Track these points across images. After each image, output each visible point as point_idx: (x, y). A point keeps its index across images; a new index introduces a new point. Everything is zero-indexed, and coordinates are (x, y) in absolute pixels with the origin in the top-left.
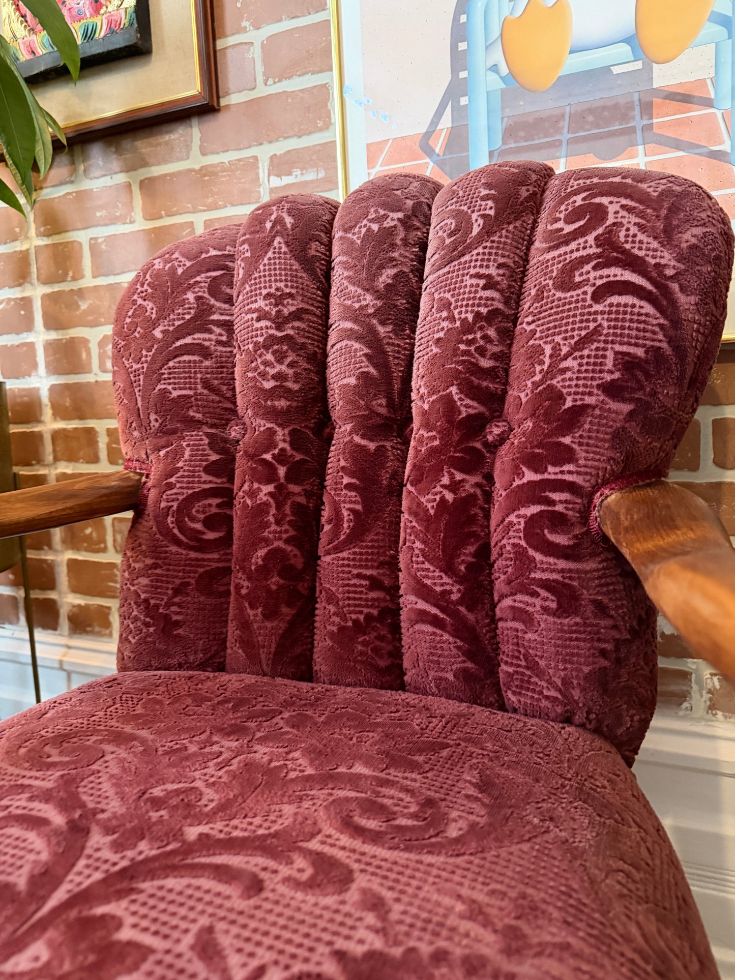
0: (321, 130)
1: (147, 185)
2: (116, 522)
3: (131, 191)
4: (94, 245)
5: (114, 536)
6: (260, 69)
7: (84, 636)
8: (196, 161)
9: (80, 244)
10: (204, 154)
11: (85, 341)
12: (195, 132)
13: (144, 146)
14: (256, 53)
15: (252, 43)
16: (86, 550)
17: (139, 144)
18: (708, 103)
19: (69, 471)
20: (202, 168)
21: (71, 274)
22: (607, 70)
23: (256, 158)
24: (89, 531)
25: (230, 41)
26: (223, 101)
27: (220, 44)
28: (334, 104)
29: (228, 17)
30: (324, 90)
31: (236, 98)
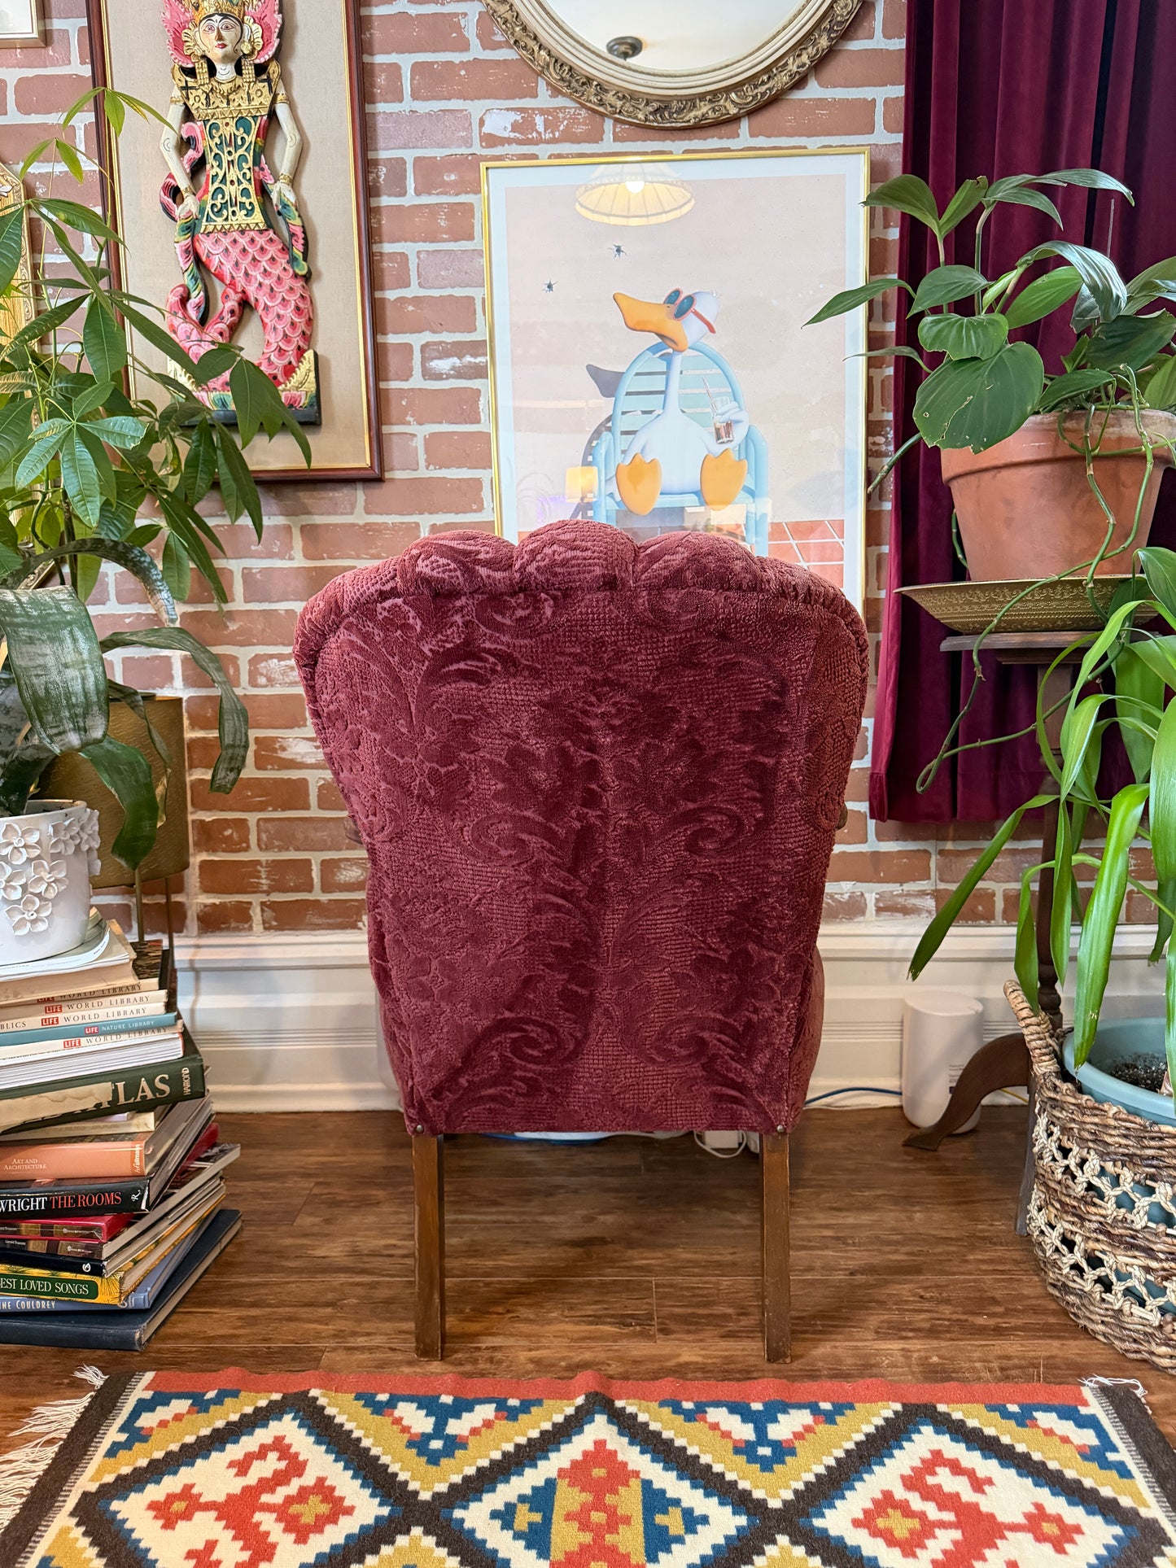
0: (475, 511)
1: (309, 532)
2: (261, 823)
3: (291, 533)
4: (247, 575)
5: (258, 835)
6: (422, 457)
7: (217, 934)
8: (359, 518)
9: (231, 572)
10: (368, 512)
11: (233, 659)
12: (360, 494)
13: (306, 497)
14: (419, 444)
15: (415, 435)
16: (224, 851)
17: (301, 494)
18: (743, 538)
20: (367, 524)
22: (682, 509)
23: (417, 525)
24: (228, 832)
25: (396, 429)
26: (387, 475)
27: (385, 429)
28: (486, 494)
29: (394, 410)
30: (478, 483)
31: (398, 474)
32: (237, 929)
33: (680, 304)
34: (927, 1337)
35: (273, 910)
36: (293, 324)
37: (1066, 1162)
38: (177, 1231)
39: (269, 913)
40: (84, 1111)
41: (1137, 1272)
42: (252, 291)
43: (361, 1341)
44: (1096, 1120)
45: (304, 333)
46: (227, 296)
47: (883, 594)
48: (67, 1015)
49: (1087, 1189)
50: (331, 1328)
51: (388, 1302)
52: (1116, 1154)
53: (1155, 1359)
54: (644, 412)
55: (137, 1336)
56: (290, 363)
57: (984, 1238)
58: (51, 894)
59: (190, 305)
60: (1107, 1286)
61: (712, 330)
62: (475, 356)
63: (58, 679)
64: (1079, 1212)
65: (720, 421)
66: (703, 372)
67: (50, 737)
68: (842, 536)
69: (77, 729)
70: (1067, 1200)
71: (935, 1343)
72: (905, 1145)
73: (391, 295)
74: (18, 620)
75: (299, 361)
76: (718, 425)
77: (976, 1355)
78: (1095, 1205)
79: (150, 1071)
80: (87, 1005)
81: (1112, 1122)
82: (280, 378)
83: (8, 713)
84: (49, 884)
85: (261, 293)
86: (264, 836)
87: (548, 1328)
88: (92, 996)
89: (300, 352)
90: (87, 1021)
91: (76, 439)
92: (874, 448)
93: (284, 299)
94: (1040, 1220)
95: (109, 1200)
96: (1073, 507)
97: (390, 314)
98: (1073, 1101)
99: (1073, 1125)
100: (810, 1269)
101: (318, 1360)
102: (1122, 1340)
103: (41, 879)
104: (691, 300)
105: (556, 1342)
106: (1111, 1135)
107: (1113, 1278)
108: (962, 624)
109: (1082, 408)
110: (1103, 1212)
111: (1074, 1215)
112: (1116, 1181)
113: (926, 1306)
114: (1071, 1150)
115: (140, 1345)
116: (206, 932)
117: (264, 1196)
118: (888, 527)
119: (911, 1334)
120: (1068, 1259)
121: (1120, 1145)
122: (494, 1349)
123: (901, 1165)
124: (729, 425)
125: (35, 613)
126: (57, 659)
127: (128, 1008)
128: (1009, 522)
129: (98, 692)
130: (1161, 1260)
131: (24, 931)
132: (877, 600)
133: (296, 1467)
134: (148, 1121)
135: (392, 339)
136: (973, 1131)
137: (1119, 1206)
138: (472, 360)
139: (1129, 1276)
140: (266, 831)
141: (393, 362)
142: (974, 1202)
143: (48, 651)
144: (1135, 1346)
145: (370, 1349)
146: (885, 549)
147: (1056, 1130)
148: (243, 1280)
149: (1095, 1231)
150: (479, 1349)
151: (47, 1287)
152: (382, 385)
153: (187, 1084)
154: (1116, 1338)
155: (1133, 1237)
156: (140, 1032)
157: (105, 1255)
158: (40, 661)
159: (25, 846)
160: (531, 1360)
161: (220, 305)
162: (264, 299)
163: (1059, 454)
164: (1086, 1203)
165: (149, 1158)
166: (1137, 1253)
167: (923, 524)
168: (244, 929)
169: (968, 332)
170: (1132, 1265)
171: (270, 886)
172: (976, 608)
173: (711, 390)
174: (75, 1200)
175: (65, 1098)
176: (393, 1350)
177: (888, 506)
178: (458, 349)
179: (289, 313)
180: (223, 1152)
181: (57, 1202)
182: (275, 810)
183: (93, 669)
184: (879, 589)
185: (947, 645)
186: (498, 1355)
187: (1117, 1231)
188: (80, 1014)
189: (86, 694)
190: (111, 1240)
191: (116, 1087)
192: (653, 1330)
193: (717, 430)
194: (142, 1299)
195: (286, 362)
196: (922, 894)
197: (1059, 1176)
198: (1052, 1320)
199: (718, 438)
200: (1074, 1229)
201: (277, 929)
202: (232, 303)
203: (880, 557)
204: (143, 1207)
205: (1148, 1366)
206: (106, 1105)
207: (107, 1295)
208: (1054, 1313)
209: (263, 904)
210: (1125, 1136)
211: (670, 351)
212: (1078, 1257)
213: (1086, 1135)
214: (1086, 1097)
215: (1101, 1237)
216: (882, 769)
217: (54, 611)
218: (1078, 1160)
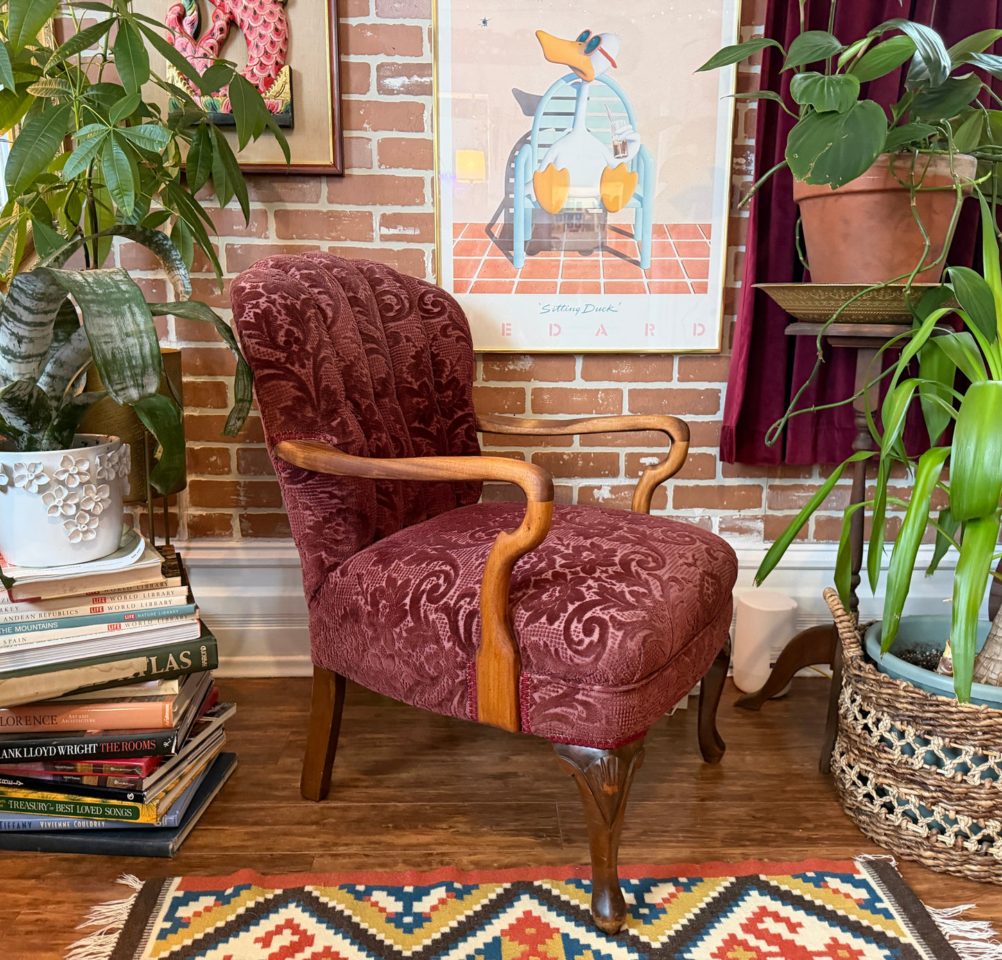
0: (417, 204)
1: (281, 216)
2: (240, 452)
3: (268, 217)
4: (230, 250)
5: (238, 461)
6: (376, 158)
7: (204, 539)
8: (323, 206)
9: (217, 246)
10: (330, 201)
12: (324, 187)
13: (280, 187)
14: (374, 146)
15: (370, 140)
16: (210, 473)
17: (276, 185)
18: (631, 236)
19: (196, 414)
20: (328, 212)
21: (206, 267)
22: (586, 210)
23: (371, 213)
24: (214, 458)
25: (355, 134)
26: (347, 172)
27: (346, 134)
28: (427, 191)
29: (354, 119)
30: (421, 181)
31: (356, 172)
32: (221, 535)
33: (590, 43)
34: (760, 845)
35: (249, 521)
36: (272, 43)
37: (865, 721)
38: (194, 770)
39: (247, 524)
40: (125, 679)
41: (913, 799)
42: (238, 12)
43: (342, 850)
44: (890, 691)
45: (281, 50)
46: (217, 17)
47: (739, 285)
48: (110, 605)
49: (880, 741)
50: (317, 841)
51: (359, 821)
52: (903, 715)
53: (923, 860)
54: (557, 130)
55: (171, 847)
56: (269, 75)
57: (798, 775)
58: (99, 511)
59: (186, 21)
60: (890, 809)
61: (614, 65)
62: (421, 76)
63: (121, 346)
64: (872, 757)
65: (618, 140)
66: (606, 99)
67: (116, 392)
68: (709, 238)
69: (137, 386)
70: (865, 748)
71: (765, 849)
72: (736, 705)
73: (353, 21)
74: (89, 297)
75: (277, 74)
76: (616, 143)
77: (795, 857)
78: (885, 752)
79: (175, 648)
80: (125, 598)
81: (902, 693)
82: (262, 89)
83: (62, 366)
84: (96, 503)
85: (246, 15)
86: (243, 463)
87: (481, 839)
88: (129, 590)
89: (278, 66)
90: (126, 609)
91: (114, 142)
92: (737, 167)
93: (265, 21)
94: (843, 762)
95: (147, 745)
96: (896, 228)
97: (353, 39)
98: (873, 677)
99: (872, 695)
100: (672, 796)
101: (311, 864)
102: (899, 847)
103: (90, 499)
104: (598, 39)
105: (488, 850)
106: (901, 703)
107: (895, 804)
108: (804, 314)
109: (909, 151)
110: (891, 757)
111: (869, 759)
112: (902, 735)
113: (758, 823)
114: (869, 712)
115: (173, 853)
116: (195, 537)
117: (251, 742)
118: (747, 231)
119: (747, 843)
120: (863, 790)
121: (907, 710)
122: (443, 854)
123: (735, 721)
124: (624, 144)
125: (100, 292)
126: (120, 329)
127: (158, 600)
128: (845, 237)
129: (152, 356)
130: (932, 791)
131: (77, 540)
132: (734, 289)
133: (307, 940)
134: (173, 687)
135: (353, 59)
136: (785, 696)
137: (903, 753)
138: (419, 79)
139: (907, 802)
140: (244, 459)
141: (354, 78)
142: (788, 749)
143: (113, 323)
144: (908, 851)
145: (350, 856)
146: (743, 249)
147: (858, 698)
148: (245, 806)
149: (884, 770)
150: (432, 854)
151: (99, 811)
152: (345, 97)
153: (204, 658)
154: (895, 845)
155: (912, 775)
156: (167, 619)
157: (145, 787)
158: (108, 331)
159: (79, 473)
160: (472, 863)
161: (211, 24)
162: (248, 20)
163: (890, 185)
164: (879, 751)
165: (175, 714)
166: (914, 786)
167: (774, 231)
168: (225, 535)
169: (829, 89)
170: (910, 795)
171: (247, 502)
172: (817, 303)
173: (611, 114)
174: (120, 746)
175: (111, 669)
176: (367, 856)
177: (746, 214)
178: (407, 70)
179: (269, 33)
180: (224, 709)
181: (105, 747)
182: (252, 442)
183: (148, 338)
184: (735, 280)
185: (790, 330)
186: (447, 859)
187: (901, 771)
188: (120, 604)
189: (143, 357)
190: (148, 776)
191: (150, 661)
192: (560, 840)
193: (615, 147)
194: (173, 819)
195: (266, 74)
196: (755, 518)
197: (859, 731)
198: (848, 833)
199: (616, 153)
200: (868, 769)
201: (251, 536)
202: (221, 23)
203: (737, 255)
204: (173, 751)
205: (915, 865)
206: (142, 674)
207: (147, 817)
208: (849, 828)
209: (241, 516)
210: (911, 703)
211: (580, 80)
212: (870, 788)
213: (882, 702)
214: (883, 675)
215: (888, 775)
216: (733, 423)
217: (115, 290)
218: (874, 720)
